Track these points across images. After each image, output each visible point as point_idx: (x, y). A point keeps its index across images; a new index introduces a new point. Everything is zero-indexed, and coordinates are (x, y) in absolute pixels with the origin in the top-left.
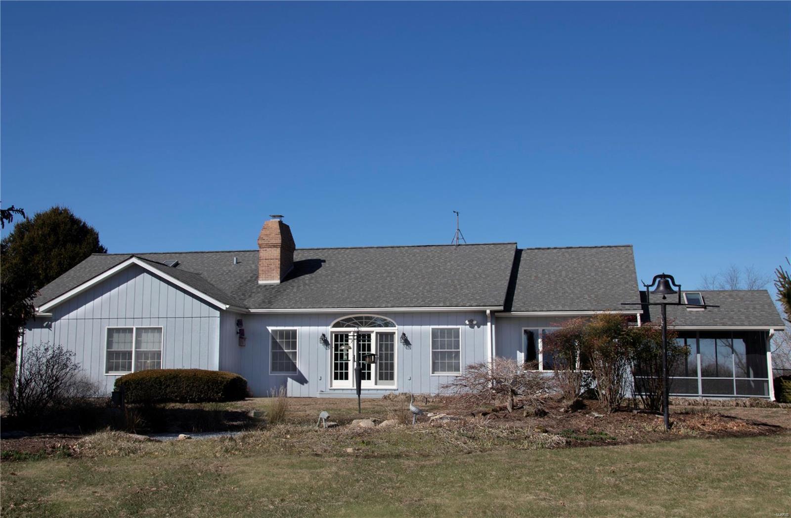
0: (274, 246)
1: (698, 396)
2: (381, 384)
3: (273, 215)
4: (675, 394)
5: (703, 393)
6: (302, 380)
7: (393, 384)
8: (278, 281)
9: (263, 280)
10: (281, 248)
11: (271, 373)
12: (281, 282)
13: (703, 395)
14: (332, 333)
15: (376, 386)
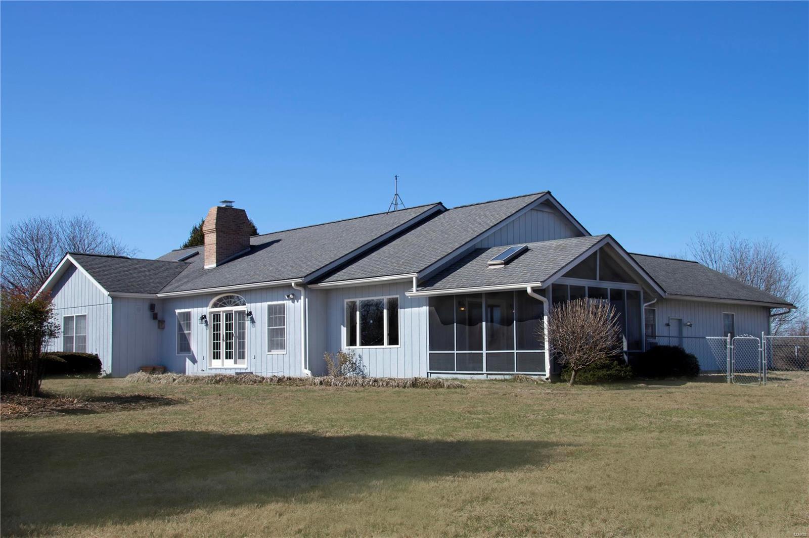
0: (212, 232)
1: (483, 374)
2: (240, 364)
3: (223, 200)
4: (476, 372)
5: (487, 371)
6: (194, 361)
7: (244, 364)
8: (215, 265)
9: (209, 264)
10: (216, 232)
11: (178, 354)
12: (217, 266)
13: (488, 372)
14: (210, 313)
15: (235, 365)
